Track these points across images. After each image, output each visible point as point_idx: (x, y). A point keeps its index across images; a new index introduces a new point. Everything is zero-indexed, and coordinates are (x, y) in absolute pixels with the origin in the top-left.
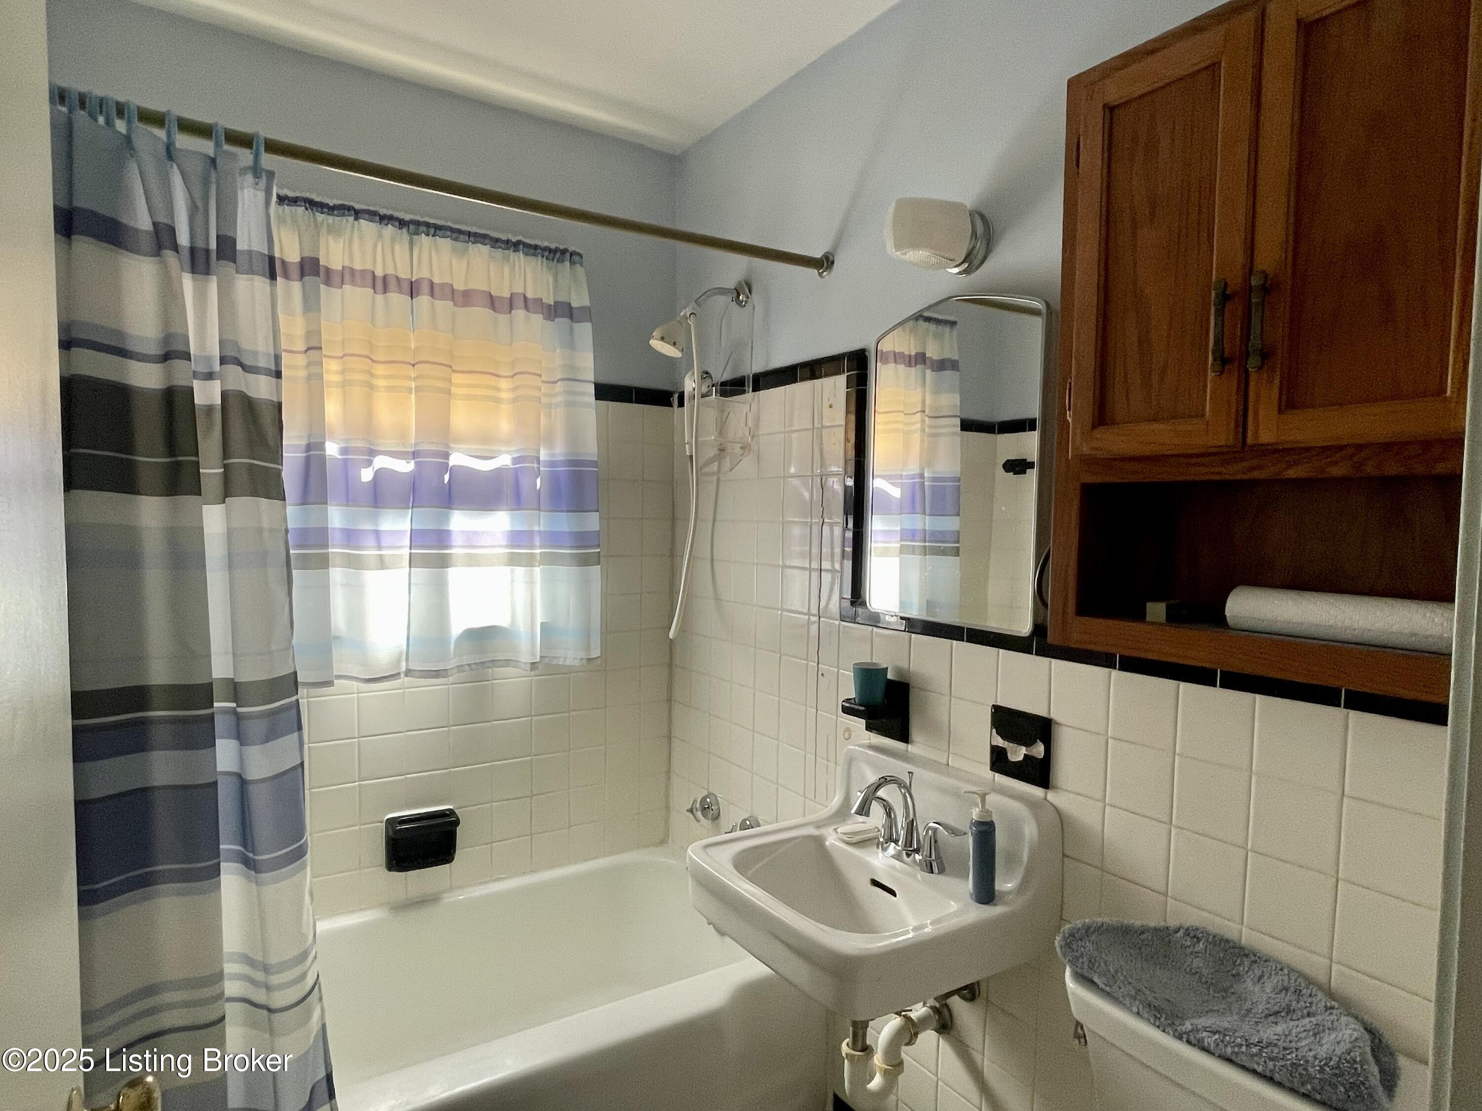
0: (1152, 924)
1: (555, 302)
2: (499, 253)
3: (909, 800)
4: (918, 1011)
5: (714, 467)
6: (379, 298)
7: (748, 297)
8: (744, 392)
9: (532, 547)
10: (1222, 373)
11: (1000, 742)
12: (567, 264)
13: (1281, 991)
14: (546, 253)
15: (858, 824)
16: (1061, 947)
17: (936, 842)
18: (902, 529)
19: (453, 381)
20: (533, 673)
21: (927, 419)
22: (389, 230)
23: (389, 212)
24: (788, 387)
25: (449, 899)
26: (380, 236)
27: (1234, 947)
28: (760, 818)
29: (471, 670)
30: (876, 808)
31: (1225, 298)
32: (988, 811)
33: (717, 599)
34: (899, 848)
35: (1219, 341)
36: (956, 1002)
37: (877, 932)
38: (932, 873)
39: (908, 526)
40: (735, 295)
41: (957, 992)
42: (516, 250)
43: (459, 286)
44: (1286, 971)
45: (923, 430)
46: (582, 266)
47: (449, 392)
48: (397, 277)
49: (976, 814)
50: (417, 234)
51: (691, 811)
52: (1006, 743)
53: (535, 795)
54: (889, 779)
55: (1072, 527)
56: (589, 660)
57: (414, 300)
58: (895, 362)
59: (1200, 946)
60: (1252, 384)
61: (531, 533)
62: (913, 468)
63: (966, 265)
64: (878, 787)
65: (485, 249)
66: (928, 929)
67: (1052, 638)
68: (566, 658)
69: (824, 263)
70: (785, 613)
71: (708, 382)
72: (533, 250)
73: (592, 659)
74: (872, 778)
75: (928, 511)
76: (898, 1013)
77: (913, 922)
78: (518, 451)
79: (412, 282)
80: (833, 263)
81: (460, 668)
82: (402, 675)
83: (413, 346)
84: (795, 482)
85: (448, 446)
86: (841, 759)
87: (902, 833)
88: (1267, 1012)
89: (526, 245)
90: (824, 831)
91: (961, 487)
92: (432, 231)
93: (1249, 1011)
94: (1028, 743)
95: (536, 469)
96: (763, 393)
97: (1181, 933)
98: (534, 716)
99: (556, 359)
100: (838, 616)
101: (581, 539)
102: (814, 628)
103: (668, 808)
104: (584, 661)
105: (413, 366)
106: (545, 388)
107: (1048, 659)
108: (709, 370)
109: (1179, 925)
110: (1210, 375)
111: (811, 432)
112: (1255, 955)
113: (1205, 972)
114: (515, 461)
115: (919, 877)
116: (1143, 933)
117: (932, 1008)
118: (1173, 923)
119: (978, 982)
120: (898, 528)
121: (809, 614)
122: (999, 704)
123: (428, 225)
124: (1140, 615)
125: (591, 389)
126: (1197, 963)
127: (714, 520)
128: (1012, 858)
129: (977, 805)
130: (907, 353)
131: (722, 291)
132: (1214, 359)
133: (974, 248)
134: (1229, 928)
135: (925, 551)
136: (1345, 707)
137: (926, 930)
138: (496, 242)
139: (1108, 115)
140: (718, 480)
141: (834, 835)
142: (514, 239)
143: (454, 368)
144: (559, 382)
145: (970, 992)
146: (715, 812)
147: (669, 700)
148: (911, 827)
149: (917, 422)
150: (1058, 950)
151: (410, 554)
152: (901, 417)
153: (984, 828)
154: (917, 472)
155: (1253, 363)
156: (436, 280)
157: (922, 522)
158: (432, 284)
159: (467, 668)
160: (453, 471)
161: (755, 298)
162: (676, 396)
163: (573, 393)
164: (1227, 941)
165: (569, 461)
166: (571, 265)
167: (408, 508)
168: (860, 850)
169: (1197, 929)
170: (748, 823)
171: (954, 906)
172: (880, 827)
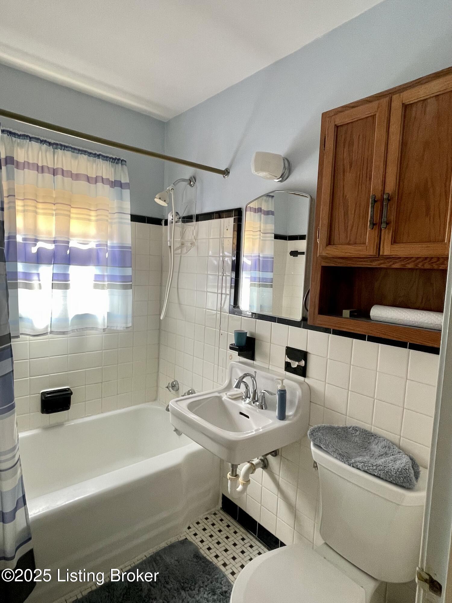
0: (341, 426)
1: (114, 180)
2: (91, 158)
3: (255, 382)
4: (256, 461)
5: (179, 251)
6: (40, 175)
7: (194, 183)
8: (192, 221)
9: (104, 281)
10: (372, 229)
11: (288, 360)
12: (120, 165)
13: (384, 448)
14: (111, 160)
15: (235, 391)
16: (310, 435)
17: (264, 398)
18: (251, 277)
19: (71, 211)
20: (103, 333)
21: (262, 234)
22: (45, 146)
23: (45, 139)
24: (210, 221)
25: (67, 424)
26: (40, 149)
27: (369, 433)
28: (196, 390)
29: (77, 331)
30: (242, 385)
31: (375, 201)
32: (284, 386)
33: (180, 304)
34: (251, 400)
35: (372, 217)
36: (270, 457)
37: (242, 432)
38: (262, 409)
39: (253, 276)
40: (189, 182)
41: (270, 453)
42: (99, 158)
43: (74, 172)
44: (386, 441)
45: (260, 238)
46: (126, 166)
47: (69, 216)
48: (48, 167)
49: (279, 387)
50: (56, 149)
51: (167, 387)
52: (291, 361)
53: (104, 382)
54: (247, 374)
55: (318, 282)
56: (127, 328)
57: (55, 177)
58: (250, 211)
59: (358, 433)
60: (383, 232)
61: (103, 276)
62: (256, 253)
63: (281, 179)
64: (243, 377)
65: (86, 157)
66: (261, 430)
67: (309, 322)
68: (117, 327)
69: (226, 172)
70: (207, 310)
71: (178, 217)
72: (106, 158)
73: (128, 327)
74: (241, 374)
75: (261, 270)
76: (249, 462)
77: (255, 428)
78: (99, 241)
79: (54, 169)
80: (229, 172)
81: (73, 331)
82: (49, 333)
83: (54, 196)
84: (212, 259)
85: (69, 239)
86: (228, 367)
87: (252, 395)
88: (379, 455)
89: (103, 156)
90: (221, 394)
91: (274, 261)
92: (63, 148)
93: (373, 455)
94: (299, 361)
95: (106, 250)
96: (200, 222)
97: (351, 429)
98: (104, 350)
99: (114, 204)
100: (228, 311)
101: (124, 278)
102: (218, 316)
103: (157, 386)
104: (125, 328)
105: (54, 204)
106: (110, 216)
107: (307, 330)
108: (178, 212)
109: (350, 426)
110: (368, 229)
111: (219, 239)
112: (376, 436)
113: (359, 442)
114: (97, 245)
115: (258, 411)
116: (338, 429)
117: (261, 459)
118: (348, 425)
119: (278, 449)
120: (250, 277)
121: (217, 310)
122: (288, 346)
123: (61, 145)
124: (340, 314)
125: (129, 217)
126: (357, 439)
127: (179, 272)
128: (292, 403)
129: (279, 383)
130: (254, 207)
131: (184, 180)
132: (370, 224)
133: (284, 172)
134: (367, 427)
135: (260, 286)
136: (409, 348)
137: (260, 431)
138: (90, 154)
139: (336, 128)
140: (181, 256)
141: (226, 396)
142: (98, 153)
143: (72, 206)
144: (116, 214)
145: (275, 453)
146: (177, 388)
147: (159, 344)
148: (255, 392)
149: (257, 235)
150: (309, 436)
151: (52, 283)
152: (252, 233)
153: (282, 392)
154: (257, 255)
155: (383, 225)
156: (65, 169)
157: (258, 274)
158: (63, 170)
159: (76, 331)
160: (71, 249)
161: (197, 183)
162: (163, 221)
163: (121, 218)
164: (367, 431)
165: (119, 246)
166: (122, 165)
167: (51, 264)
168: (236, 401)
169: (357, 427)
170: (190, 391)
171: (271, 421)
172: (243, 393)
